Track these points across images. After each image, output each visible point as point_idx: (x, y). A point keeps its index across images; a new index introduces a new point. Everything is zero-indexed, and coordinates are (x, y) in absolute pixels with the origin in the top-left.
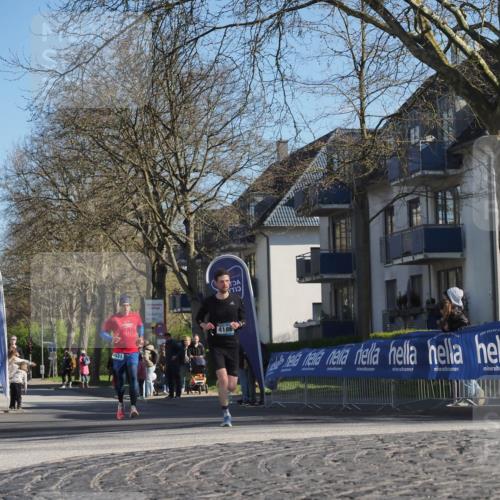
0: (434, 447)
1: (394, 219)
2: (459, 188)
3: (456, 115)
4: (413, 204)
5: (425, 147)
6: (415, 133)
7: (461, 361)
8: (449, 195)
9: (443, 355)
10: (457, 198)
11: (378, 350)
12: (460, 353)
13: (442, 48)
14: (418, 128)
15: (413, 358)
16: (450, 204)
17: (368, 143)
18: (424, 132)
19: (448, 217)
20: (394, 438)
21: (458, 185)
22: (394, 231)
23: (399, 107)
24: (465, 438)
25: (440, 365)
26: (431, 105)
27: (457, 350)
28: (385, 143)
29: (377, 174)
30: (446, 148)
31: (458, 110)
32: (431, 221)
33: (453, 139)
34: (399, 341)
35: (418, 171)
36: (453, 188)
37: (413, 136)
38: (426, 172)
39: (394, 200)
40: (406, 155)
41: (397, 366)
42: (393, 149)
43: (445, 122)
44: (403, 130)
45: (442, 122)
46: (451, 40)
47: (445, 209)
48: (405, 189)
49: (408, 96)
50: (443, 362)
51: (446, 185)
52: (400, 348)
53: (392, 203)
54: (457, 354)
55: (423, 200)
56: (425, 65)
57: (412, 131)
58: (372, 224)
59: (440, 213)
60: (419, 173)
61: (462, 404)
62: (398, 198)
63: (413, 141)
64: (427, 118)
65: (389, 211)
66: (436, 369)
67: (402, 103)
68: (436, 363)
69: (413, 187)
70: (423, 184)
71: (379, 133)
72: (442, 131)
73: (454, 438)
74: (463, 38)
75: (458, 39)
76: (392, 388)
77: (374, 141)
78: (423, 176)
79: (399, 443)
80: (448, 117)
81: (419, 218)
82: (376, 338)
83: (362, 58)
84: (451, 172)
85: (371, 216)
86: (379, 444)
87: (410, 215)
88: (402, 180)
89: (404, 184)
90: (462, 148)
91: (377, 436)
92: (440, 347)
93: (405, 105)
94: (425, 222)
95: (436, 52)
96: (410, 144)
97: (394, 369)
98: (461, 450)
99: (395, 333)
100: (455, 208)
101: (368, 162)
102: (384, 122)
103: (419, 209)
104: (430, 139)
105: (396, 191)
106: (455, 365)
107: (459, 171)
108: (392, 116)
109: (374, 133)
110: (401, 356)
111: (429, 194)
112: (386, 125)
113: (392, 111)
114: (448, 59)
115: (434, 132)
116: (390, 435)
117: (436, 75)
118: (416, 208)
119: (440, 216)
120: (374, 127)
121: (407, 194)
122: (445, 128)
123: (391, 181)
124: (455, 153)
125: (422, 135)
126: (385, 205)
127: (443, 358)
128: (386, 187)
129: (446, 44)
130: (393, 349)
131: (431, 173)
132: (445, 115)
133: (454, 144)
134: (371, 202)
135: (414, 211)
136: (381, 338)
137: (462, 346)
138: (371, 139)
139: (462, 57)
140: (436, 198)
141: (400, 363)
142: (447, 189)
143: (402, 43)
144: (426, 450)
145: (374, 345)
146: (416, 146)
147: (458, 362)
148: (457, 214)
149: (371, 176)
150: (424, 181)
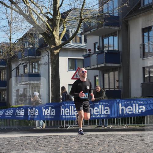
0: (29, 141)
1: (19, 71)
2: (39, 62)
3: (39, 40)
4: (25, 66)
5: (29, 49)
6: (27, 45)
7: (38, 115)
8: (36, 64)
9: (32, 112)
10: (39, 65)
11: (13, 111)
12: (38, 112)
13: (36, 19)
14: (27, 43)
15: (23, 113)
16: (37, 67)
17: (12, 47)
18: (29, 44)
19: (36, 71)
20: (17, 138)
21: (39, 61)
22: (19, 74)
23: (22, 37)
24: (38, 138)
25: (31, 116)
26: (31, 36)
27: (37, 111)
28: (17, 47)
29: (14, 57)
30: (36, 49)
31: (40, 38)
32: (31, 72)
33: (38, 47)
34: (20, 108)
35: (27, 56)
36: (37, 62)
37: (26, 45)
38: (30, 57)
39: (20, 65)
40: (23, 51)
41: (18, 116)
42: (19, 49)
43: (36, 42)
44: (23, 43)
45: (35, 42)
46: (38, 17)
47: (35, 68)
48: (23, 62)
49: (25, 33)
50: (32, 115)
51: (36, 61)
52: (19, 110)
53: (19, 65)
54: (37, 112)
55: (28, 65)
56: (30, 24)
57: (26, 44)
58: (12, 72)
59: (33, 69)
60: (27, 57)
61: (38, 128)
62: (21, 64)
63: (26, 47)
64: (30, 40)
65: (18, 68)
66: (30, 117)
67: (23, 36)
68: (30, 115)
69: (25, 61)
70: (28, 60)
71: (15, 44)
72: (35, 44)
73: (35, 138)
74: (42, 17)
75: (40, 17)
76: (17, 123)
77: (14, 47)
78: (28, 58)
79: (18, 140)
80: (37, 40)
81: (27, 71)
82: (12, 107)
83: (11, 21)
84: (37, 57)
85: (12, 70)
86: (12, 140)
87: (24, 70)
88: (22, 59)
89: (22, 60)
90: (41, 50)
91: (11, 138)
92: (32, 110)
93: (24, 36)
94: (29, 72)
95: (34, 20)
96: (25, 48)
97: (17, 117)
98: (37, 142)
99: (18, 106)
100: (38, 68)
101: (12, 53)
102: (17, 41)
103: (27, 68)
104: (31, 46)
105: (20, 62)
106: (36, 116)
107: (39, 57)
108: (20, 39)
109: (14, 44)
110: (19, 113)
111: (30, 63)
112: (18, 42)
113: (20, 38)
114: (37, 22)
115: (32, 45)
116: (16, 138)
117: (33, 27)
118: (26, 67)
119: (33, 70)
120: (14, 42)
121: (23, 63)
122: (36, 43)
123: (19, 59)
124: (39, 51)
125: (29, 45)
126: (16, 66)
127: (32, 114)
128: (17, 61)
129: (37, 18)
130: (17, 110)
131: (31, 57)
132: (36, 39)
133: (38, 49)
134: (12, 65)
135: (26, 68)
136: (14, 107)
137: (38, 110)
138: (13, 46)
139: (41, 22)
140: (32, 65)
141: (19, 115)
142: (36, 62)
143: (23, 17)
144: (26, 142)
145: (12, 109)
146: (26, 48)
147: (37, 115)
148: (38, 70)
149: (12, 57)
150: (29, 59)
